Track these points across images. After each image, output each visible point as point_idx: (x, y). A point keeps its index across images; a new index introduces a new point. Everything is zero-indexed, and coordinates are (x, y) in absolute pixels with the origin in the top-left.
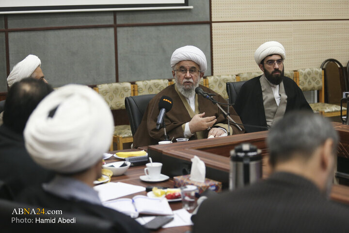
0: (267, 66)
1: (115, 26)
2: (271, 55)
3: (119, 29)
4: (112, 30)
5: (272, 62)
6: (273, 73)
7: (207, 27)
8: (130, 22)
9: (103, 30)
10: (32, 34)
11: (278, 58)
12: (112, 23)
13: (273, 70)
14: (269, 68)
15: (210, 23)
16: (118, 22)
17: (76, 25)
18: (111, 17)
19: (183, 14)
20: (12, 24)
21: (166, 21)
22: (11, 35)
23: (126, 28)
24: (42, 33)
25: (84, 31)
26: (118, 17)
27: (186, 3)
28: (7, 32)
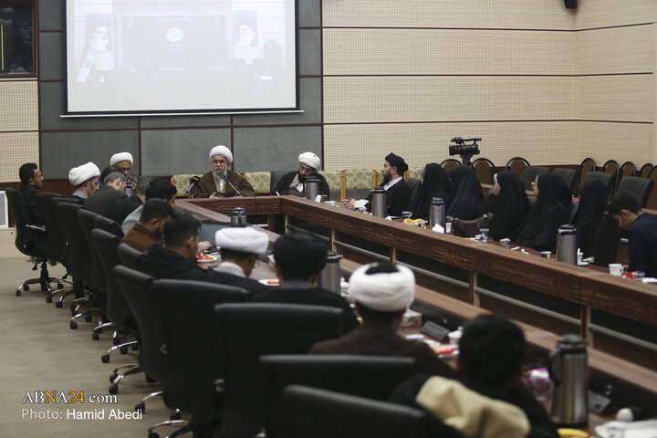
1: (232, 127)
3: (234, 129)
4: (229, 130)
7: (319, 128)
8: (245, 124)
9: (220, 130)
10: (161, 131)
12: (229, 124)
15: (322, 125)
16: (234, 124)
17: (197, 125)
18: (229, 119)
19: (295, 116)
20: (144, 124)
21: (278, 123)
22: (143, 133)
23: (241, 129)
24: (169, 131)
25: (205, 130)
26: (234, 119)
27: (298, 108)
28: (140, 129)
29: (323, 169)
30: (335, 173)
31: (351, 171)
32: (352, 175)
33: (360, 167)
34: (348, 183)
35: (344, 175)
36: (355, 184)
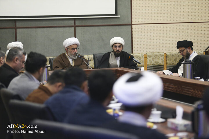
0: (114, 48)
1: (75, 26)
2: (116, 43)
3: (77, 28)
4: (73, 29)
5: (116, 47)
6: (116, 51)
7: (129, 27)
8: (84, 25)
9: (67, 29)
10: (30, 29)
11: (119, 45)
12: (73, 24)
13: (116, 50)
14: (115, 49)
15: (131, 25)
16: (76, 24)
17: (53, 26)
18: (73, 22)
19: (114, 20)
20: (18, 24)
21: (104, 24)
22: (18, 30)
23: (81, 28)
24: (34, 29)
25: (57, 29)
26: (76, 22)
27: (116, 14)
28: (16, 28)
29: (132, 53)
30: (140, 55)
31: (150, 54)
32: (151, 56)
33: (156, 51)
34: (148, 61)
35: (146, 56)
36: (153, 62)
